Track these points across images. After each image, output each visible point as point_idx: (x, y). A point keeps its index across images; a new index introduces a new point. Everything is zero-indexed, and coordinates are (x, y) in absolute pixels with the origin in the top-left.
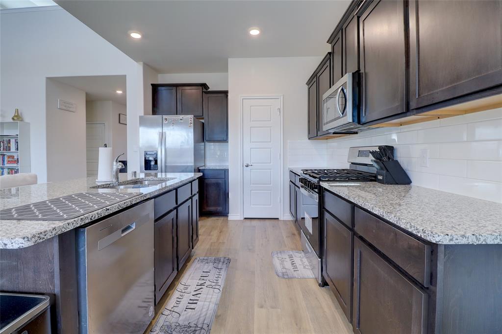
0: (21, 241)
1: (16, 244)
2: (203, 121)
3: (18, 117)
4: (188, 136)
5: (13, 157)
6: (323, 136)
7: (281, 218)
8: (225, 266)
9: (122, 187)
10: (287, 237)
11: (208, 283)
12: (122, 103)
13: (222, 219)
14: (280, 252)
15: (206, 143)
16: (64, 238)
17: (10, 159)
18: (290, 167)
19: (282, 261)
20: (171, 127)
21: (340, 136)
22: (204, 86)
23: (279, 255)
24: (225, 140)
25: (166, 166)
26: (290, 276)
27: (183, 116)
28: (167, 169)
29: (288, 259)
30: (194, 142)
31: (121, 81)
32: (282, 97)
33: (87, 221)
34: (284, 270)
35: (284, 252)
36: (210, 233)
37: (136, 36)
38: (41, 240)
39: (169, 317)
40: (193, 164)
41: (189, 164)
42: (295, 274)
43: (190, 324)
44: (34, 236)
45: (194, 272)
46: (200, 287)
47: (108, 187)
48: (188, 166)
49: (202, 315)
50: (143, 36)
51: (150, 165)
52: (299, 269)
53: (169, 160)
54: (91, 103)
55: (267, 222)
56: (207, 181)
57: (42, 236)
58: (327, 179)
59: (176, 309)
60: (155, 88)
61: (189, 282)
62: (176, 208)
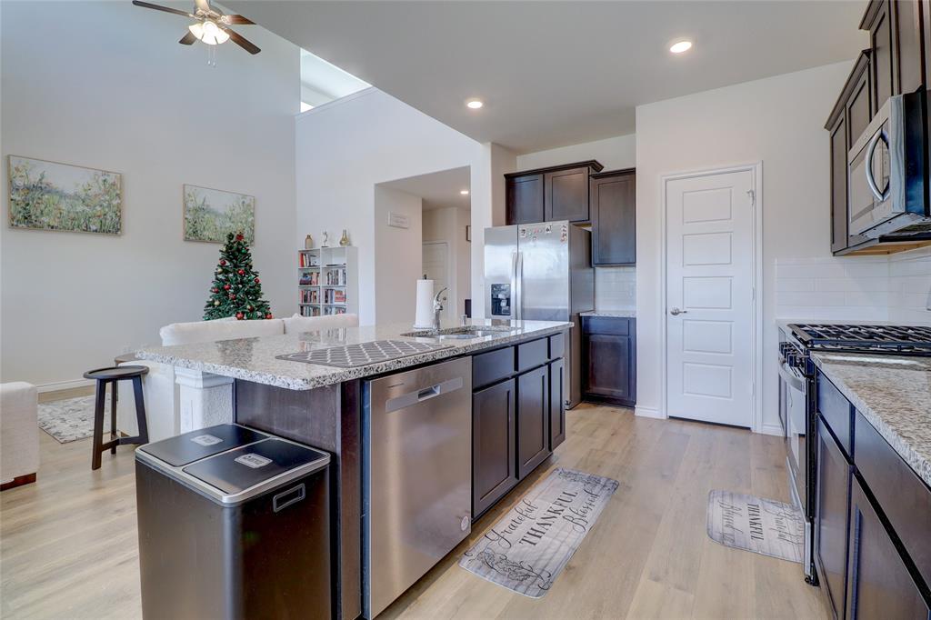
0: (301, 382)
1: (297, 385)
2: (589, 229)
3: (345, 241)
4: (559, 256)
5: (340, 292)
6: (861, 247)
7: (758, 428)
8: (605, 492)
9: (442, 337)
10: (758, 469)
11: (567, 512)
12: (465, 208)
13: (622, 411)
14: (731, 495)
15: (597, 268)
16: (346, 387)
17: (338, 296)
18: (778, 318)
19: (730, 512)
20: (531, 243)
21: (918, 246)
22: (594, 165)
23: (727, 500)
24: (632, 263)
25: (523, 310)
26: (738, 543)
27: (551, 223)
28: (525, 315)
29: (745, 511)
30: (570, 268)
31: (462, 176)
32: (759, 167)
33: (372, 373)
34: (728, 531)
35: (740, 496)
36: (594, 431)
37: (475, 105)
38: (320, 386)
39: (495, 543)
40: (567, 307)
41: (560, 307)
42: (754, 544)
43: (522, 564)
44: (313, 380)
45: (549, 490)
46: (553, 515)
47: (425, 336)
48: (559, 311)
49: (544, 557)
50: (485, 102)
51: (500, 307)
52: (765, 536)
53: (528, 299)
54: (430, 212)
55: (720, 433)
56: (592, 338)
57: (321, 381)
58: (839, 347)
59: (507, 536)
60: (511, 181)
61: (536, 502)
62: (516, 377)
